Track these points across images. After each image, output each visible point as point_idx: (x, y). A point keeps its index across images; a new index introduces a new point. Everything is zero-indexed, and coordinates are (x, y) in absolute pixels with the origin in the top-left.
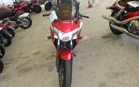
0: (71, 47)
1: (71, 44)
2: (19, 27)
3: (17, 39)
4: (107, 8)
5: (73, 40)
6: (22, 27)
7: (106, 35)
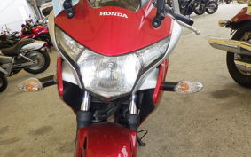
0: (131, 121)
1: (133, 109)
2: (23, 71)
3: (10, 94)
4: (222, 24)
5: (138, 93)
6: (27, 69)
7: (221, 89)
